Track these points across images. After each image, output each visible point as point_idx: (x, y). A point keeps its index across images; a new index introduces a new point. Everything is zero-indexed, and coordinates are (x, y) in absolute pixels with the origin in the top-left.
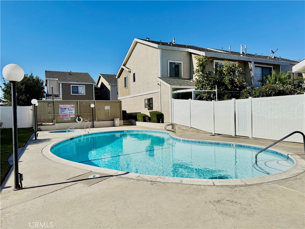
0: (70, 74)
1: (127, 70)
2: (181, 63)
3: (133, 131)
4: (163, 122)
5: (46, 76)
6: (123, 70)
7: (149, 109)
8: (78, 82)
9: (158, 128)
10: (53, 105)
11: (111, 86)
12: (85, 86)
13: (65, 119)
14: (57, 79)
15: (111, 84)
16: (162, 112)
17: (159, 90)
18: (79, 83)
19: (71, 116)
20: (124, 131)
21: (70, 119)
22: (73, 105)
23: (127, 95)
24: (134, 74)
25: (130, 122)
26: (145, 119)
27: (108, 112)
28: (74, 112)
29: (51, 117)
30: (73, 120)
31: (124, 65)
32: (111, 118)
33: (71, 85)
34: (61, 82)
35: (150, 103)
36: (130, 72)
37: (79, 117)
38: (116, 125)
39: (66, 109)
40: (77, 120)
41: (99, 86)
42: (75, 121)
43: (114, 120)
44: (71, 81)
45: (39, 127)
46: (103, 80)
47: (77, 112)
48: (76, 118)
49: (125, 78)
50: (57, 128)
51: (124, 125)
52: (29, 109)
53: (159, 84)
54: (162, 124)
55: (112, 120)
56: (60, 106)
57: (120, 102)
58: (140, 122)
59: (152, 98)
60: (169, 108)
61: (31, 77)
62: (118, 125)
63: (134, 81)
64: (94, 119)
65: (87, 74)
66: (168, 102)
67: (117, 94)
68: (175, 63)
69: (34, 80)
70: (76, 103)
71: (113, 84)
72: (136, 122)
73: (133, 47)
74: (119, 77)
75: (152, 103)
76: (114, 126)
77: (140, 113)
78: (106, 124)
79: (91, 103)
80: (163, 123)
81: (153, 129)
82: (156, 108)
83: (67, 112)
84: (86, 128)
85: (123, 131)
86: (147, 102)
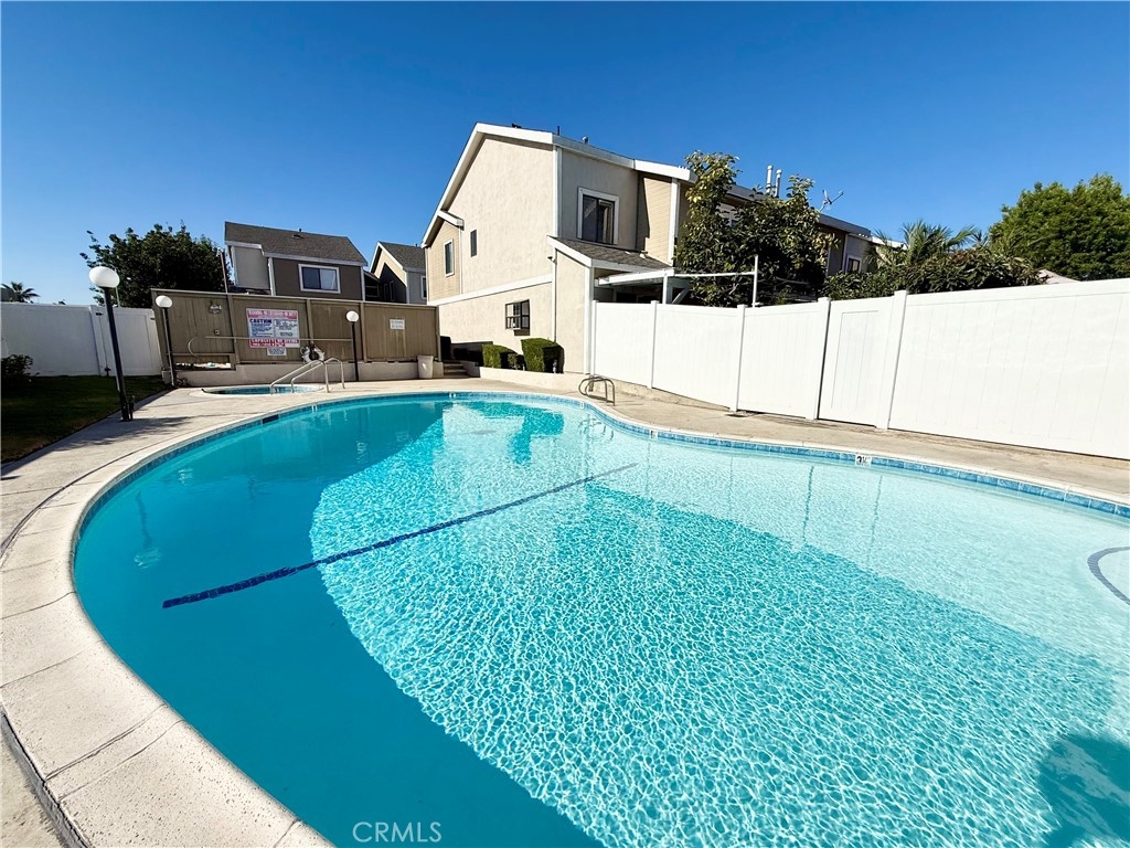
0: (298, 236)
1: (454, 221)
2: (614, 202)
3: (473, 395)
4: (560, 370)
5: (228, 237)
6: (440, 221)
7: (517, 333)
8: (319, 257)
9: (549, 386)
10: (226, 306)
11: (409, 272)
12: (337, 269)
13: (269, 354)
14: (260, 247)
15: (408, 269)
16: (558, 342)
17: (551, 277)
18: (322, 260)
19: (287, 345)
20: (448, 394)
21: (285, 354)
22: (292, 313)
23: (451, 295)
24: (474, 234)
25: (462, 368)
26: (505, 360)
27: (401, 339)
28: (295, 331)
29: (221, 344)
30: (295, 355)
31: (445, 209)
32: (407, 356)
33: (300, 266)
34: (271, 255)
35: (522, 316)
36: (462, 228)
37: (312, 348)
38: (422, 374)
39: (270, 321)
40: (307, 357)
41: (378, 274)
42: (302, 360)
43: (417, 361)
44: (300, 254)
45: (181, 374)
46: (387, 258)
47: (304, 333)
48: (304, 351)
49: (447, 246)
50: (245, 378)
51: (447, 375)
52: (148, 319)
53: (550, 258)
54: (560, 375)
55: (412, 361)
56: (250, 311)
57: (435, 310)
58: (492, 369)
59: (528, 301)
60: (581, 330)
61: (184, 236)
62: (430, 374)
63: (474, 252)
64: (359, 356)
65: (345, 240)
66: (581, 311)
67: (425, 296)
68: (598, 199)
69: (190, 244)
70: (301, 307)
71: (414, 270)
72: (481, 368)
73: (472, 152)
74: (430, 243)
75: (529, 316)
76: (418, 377)
77: (491, 343)
78: (395, 372)
79: (348, 308)
80: (562, 372)
81: (532, 390)
82: (540, 330)
83: (274, 331)
84: (330, 382)
85: (446, 395)
86: (511, 314)
